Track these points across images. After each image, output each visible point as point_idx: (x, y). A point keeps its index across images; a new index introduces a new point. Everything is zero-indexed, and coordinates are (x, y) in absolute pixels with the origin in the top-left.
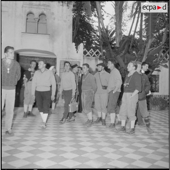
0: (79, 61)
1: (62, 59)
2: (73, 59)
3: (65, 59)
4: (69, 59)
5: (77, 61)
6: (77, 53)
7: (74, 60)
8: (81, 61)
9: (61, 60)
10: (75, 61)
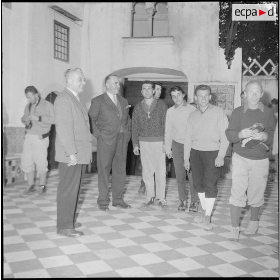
0: (233, 84)
1: (199, 82)
2: (220, 82)
3: (204, 82)
4: (212, 82)
5: (229, 84)
6: (229, 68)
7: (221, 84)
8: (236, 85)
9: (195, 84)
10: (224, 84)
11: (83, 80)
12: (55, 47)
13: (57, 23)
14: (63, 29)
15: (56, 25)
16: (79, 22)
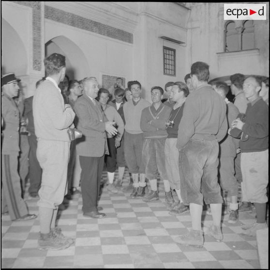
11: (97, 87)
12: (164, 66)
13: (165, 48)
14: (170, 52)
15: (165, 50)
16: (183, 45)
